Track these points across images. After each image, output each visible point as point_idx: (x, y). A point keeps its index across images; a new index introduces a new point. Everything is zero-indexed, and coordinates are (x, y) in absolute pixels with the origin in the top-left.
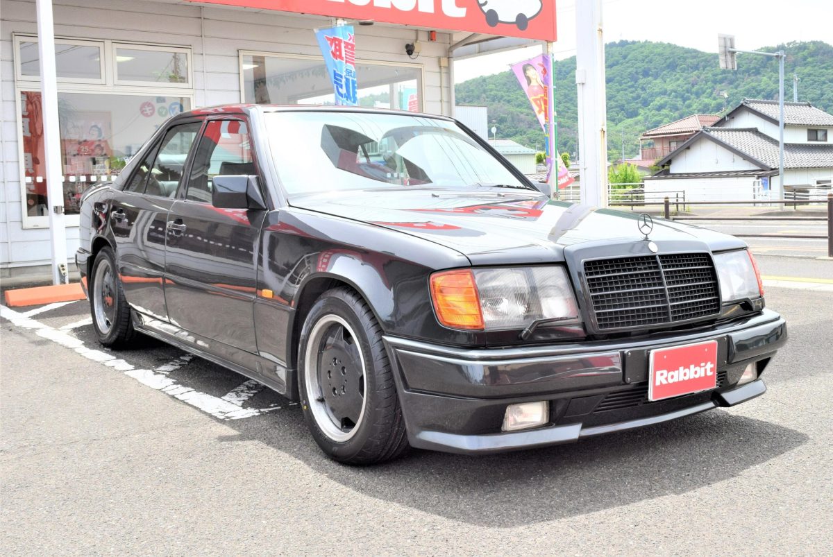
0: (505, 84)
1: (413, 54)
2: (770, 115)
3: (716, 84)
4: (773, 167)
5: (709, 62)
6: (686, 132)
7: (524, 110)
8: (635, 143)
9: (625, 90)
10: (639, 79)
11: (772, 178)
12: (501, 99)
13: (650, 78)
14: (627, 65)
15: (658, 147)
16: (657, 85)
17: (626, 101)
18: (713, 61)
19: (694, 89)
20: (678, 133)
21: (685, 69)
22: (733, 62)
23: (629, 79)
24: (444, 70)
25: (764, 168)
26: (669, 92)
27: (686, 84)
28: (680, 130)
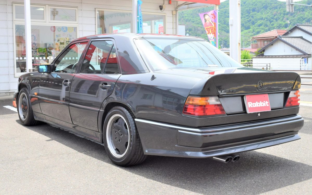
0: (192, 14)
1: (163, 9)
2: (308, 31)
3: (285, 15)
4: (309, 54)
5: (282, 5)
6: (271, 37)
7: (200, 26)
8: (249, 40)
9: (245, 17)
10: (251, 12)
11: (308, 58)
12: (190, 20)
13: (256, 12)
14: (246, 6)
15: (259, 43)
16: (259, 15)
17: (245, 22)
18: (283, 5)
19: (275, 17)
20: (267, 37)
21: (271, 8)
22: (292, 9)
23: (246, 13)
24: (174, 16)
25: (305, 54)
26: (264, 18)
27: (271, 15)
28: (268, 36)
